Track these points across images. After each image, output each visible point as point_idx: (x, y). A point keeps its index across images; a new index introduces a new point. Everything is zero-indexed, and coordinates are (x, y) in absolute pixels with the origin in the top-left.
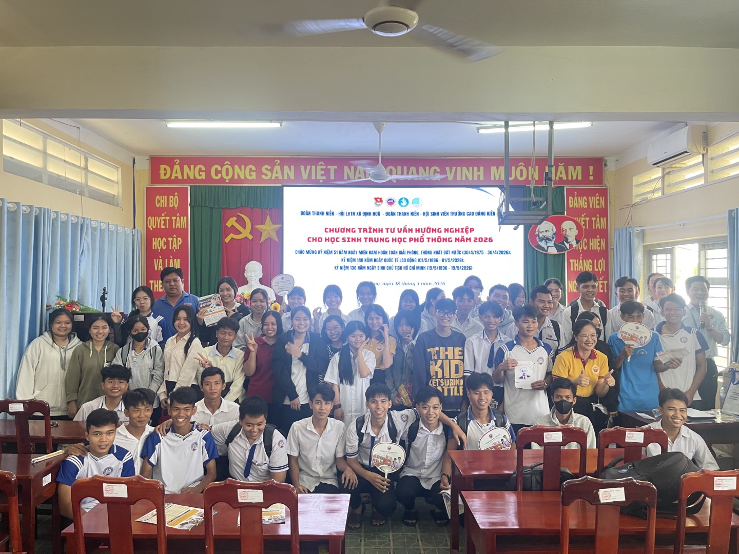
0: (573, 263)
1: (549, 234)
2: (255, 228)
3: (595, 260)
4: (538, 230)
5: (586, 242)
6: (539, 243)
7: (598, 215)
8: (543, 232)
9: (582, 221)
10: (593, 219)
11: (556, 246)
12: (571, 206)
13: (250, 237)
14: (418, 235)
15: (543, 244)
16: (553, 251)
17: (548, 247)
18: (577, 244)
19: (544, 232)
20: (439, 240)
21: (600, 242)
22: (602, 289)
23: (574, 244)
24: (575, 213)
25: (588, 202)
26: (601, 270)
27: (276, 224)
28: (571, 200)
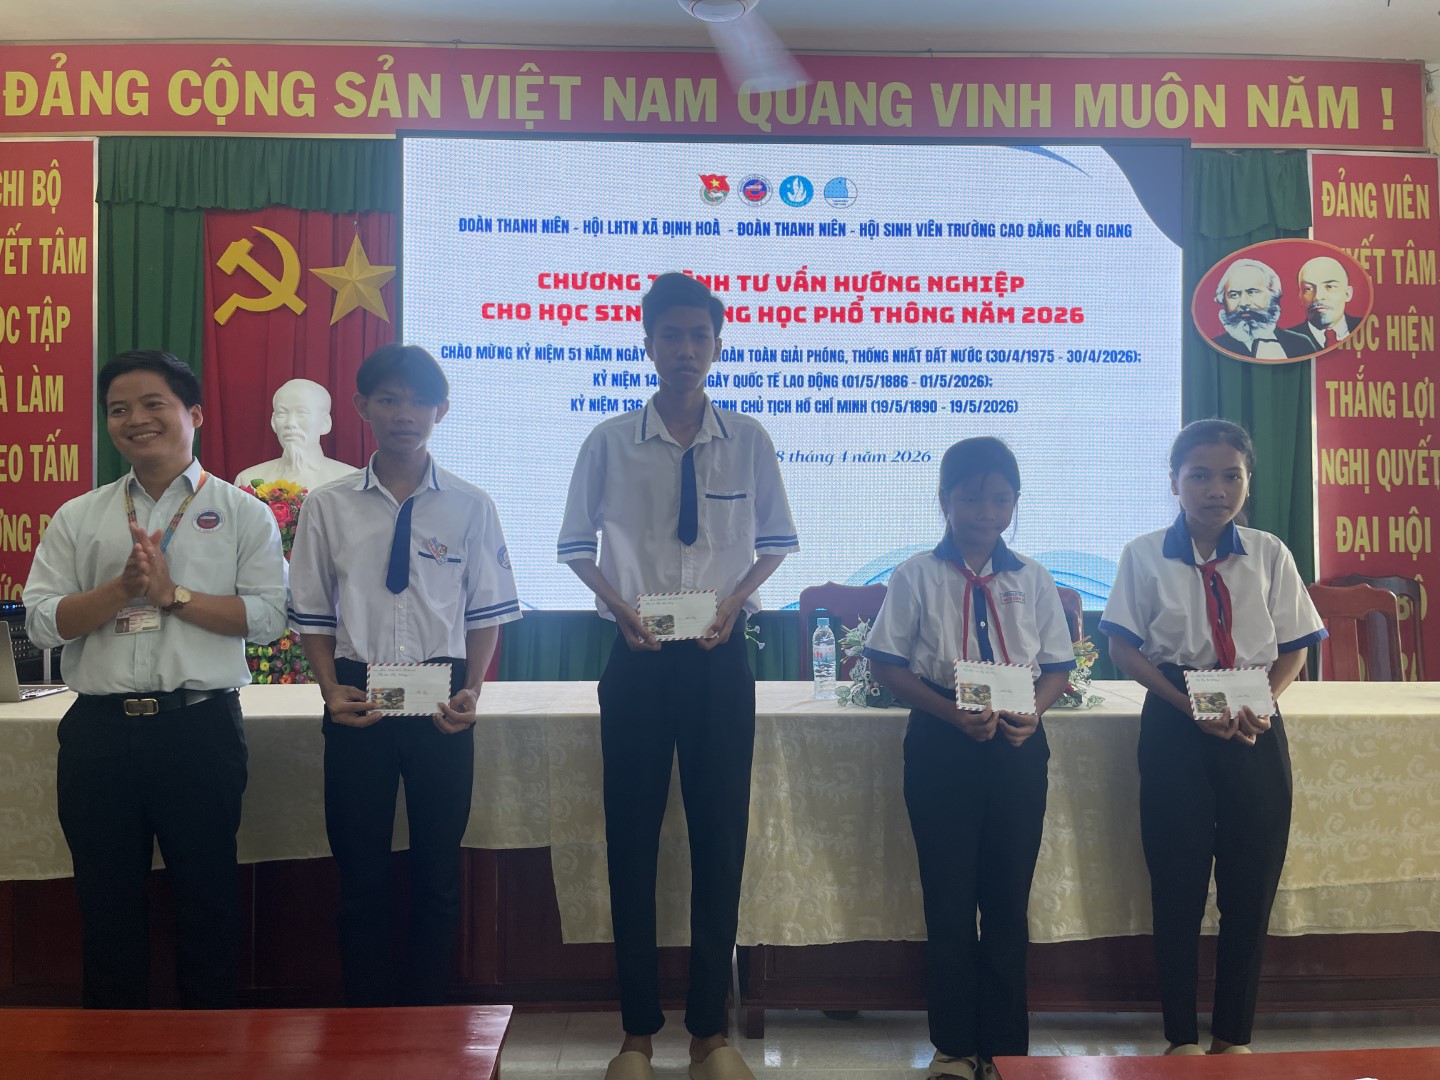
0: (1337, 392)
1: (1261, 301)
2: (315, 277)
3: (1405, 385)
4: (1225, 288)
5: (1377, 325)
6: (1228, 328)
7: (1410, 243)
8: (1240, 293)
9: (1363, 259)
10: (1398, 253)
11: (1281, 337)
12: (1327, 213)
13: (298, 306)
14: (845, 299)
15: (1239, 332)
16: (1272, 353)
17: (1256, 343)
18: (1351, 329)
19: (1244, 294)
20: (912, 314)
21: (1417, 326)
22: (1425, 475)
23: (1342, 331)
24: (1341, 235)
25: (1379, 198)
26: (1421, 415)
27: (380, 264)
28: (1329, 194)
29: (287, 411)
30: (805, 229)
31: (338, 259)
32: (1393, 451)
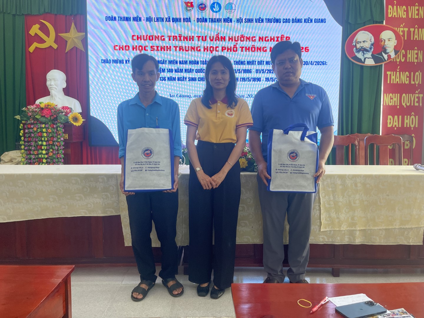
0: (390, 75)
1: (367, 45)
2: (60, 36)
3: (412, 73)
4: (356, 41)
5: (404, 53)
6: (356, 54)
7: (416, 26)
9: (401, 31)
10: (412, 30)
11: (373, 57)
12: (390, 16)
13: (55, 46)
14: (231, 44)
15: (360, 55)
16: (370, 62)
17: (365, 59)
18: (396, 54)
19: (362, 42)
20: (253, 49)
21: (417, 54)
22: (417, 102)
23: (393, 55)
24: (394, 23)
25: (407, 11)
26: (417, 83)
27: (81, 32)
28: (390, 9)
29: (50, 80)
30: (219, 20)
31: (67, 31)
32: (407, 95)
